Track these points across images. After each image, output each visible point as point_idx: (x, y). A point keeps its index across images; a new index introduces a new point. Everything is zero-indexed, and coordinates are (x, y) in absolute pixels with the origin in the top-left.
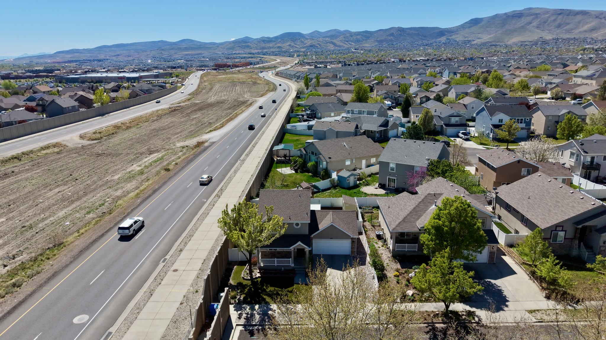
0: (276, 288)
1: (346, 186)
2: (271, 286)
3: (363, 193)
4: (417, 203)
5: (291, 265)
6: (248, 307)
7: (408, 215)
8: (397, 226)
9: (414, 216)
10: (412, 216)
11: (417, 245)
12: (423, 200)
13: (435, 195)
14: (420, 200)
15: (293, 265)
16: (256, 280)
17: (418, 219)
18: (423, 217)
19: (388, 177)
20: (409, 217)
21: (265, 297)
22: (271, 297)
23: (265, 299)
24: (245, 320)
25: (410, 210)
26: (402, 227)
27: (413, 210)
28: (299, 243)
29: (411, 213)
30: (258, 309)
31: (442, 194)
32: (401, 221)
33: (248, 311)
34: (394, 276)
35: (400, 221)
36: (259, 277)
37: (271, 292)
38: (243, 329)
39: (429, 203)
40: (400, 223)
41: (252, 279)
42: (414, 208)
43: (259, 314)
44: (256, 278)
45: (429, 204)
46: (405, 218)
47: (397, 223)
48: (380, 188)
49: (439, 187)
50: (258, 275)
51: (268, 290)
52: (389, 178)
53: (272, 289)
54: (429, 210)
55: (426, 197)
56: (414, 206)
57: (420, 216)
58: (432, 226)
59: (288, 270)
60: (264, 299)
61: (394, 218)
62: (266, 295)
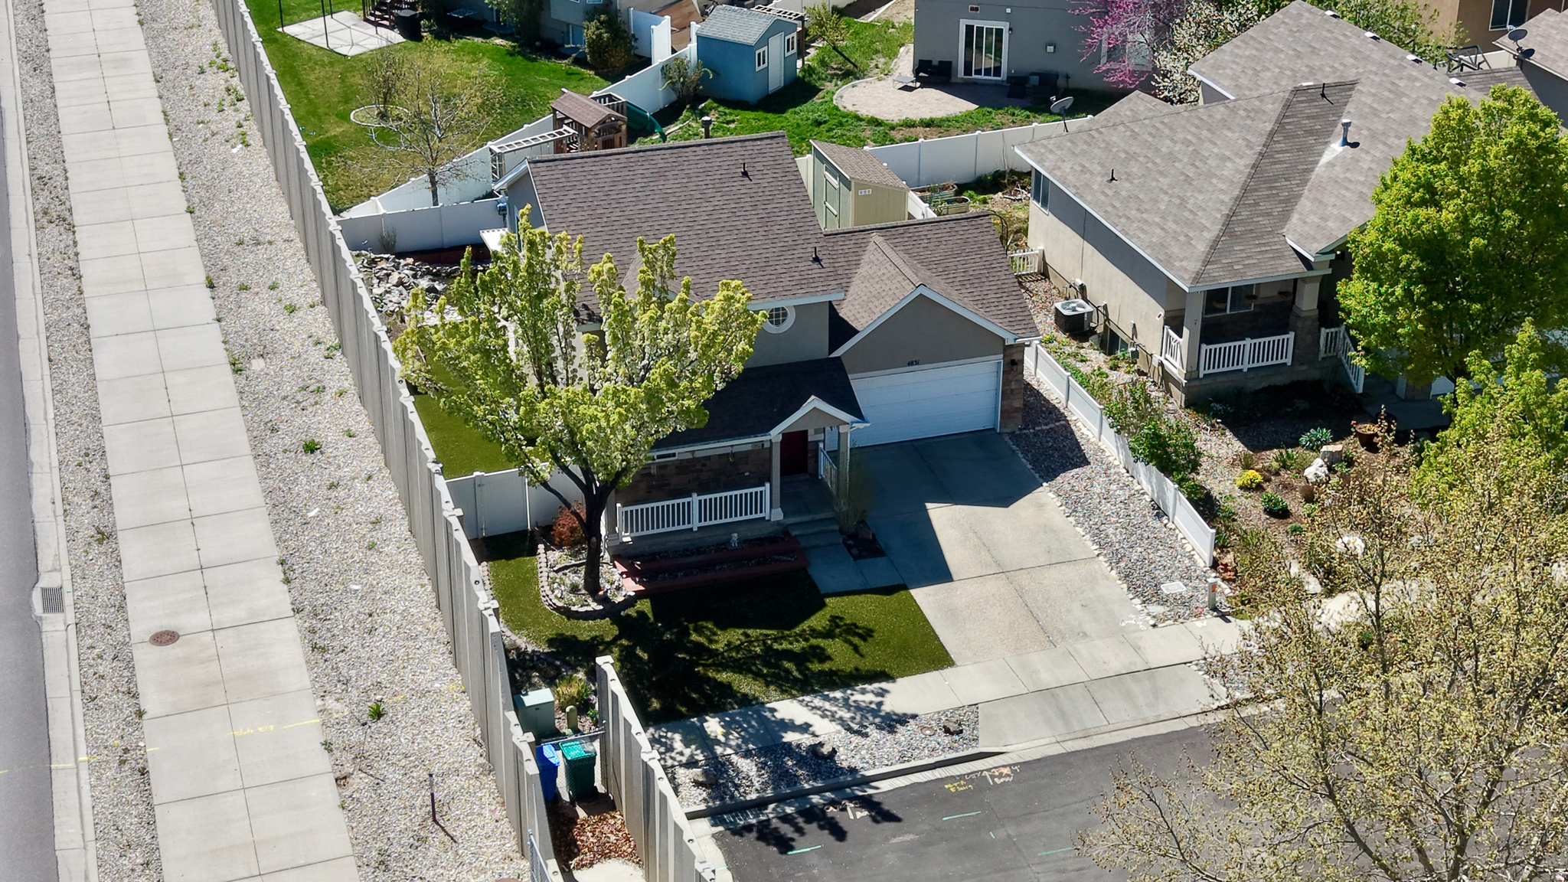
0: (750, 632)
1: (752, 93)
2: (723, 628)
3: (858, 118)
4: (1258, 142)
5: (766, 514)
6: (678, 737)
7: (1239, 200)
8: (1207, 262)
9: (1264, 206)
10: (1257, 204)
11: (1291, 335)
12: (1280, 123)
13: (1323, 91)
14: (1269, 127)
15: (778, 515)
16: (631, 612)
17: (1285, 217)
18: (1305, 204)
19: (963, 24)
20: (1245, 214)
21: (724, 677)
22: (750, 671)
23: (729, 686)
24: (703, 793)
25: (1241, 179)
26: (1230, 264)
27: (1251, 177)
28: (814, 402)
29: (1246, 190)
30: (726, 735)
31: (1353, 84)
32: (1218, 237)
33: (687, 752)
34: (1241, 488)
35: (1209, 236)
36: (639, 595)
37: (738, 648)
38: (721, 828)
39: (1310, 132)
40: (1214, 245)
41: (611, 610)
42: (1255, 166)
43: (747, 754)
44: (630, 602)
45: (1311, 140)
46: (1229, 220)
47: (1201, 248)
48: (926, 83)
49: (1314, 51)
50: (631, 587)
51: (720, 647)
52: (969, 28)
53: (735, 635)
54: (1319, 169)
55: (1288, 105)
56: (1250, 157)
57: (1289, 203)
58: (1401, 241)
59: (760, 541)
60: (726, 689)
61: (1171, 226)
62: (724, 666)
